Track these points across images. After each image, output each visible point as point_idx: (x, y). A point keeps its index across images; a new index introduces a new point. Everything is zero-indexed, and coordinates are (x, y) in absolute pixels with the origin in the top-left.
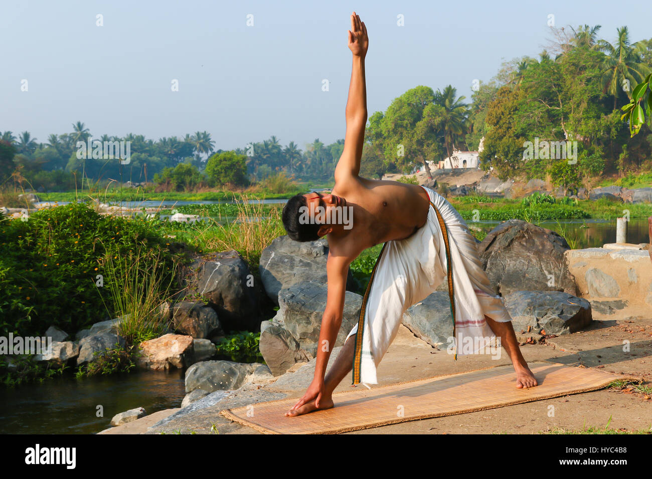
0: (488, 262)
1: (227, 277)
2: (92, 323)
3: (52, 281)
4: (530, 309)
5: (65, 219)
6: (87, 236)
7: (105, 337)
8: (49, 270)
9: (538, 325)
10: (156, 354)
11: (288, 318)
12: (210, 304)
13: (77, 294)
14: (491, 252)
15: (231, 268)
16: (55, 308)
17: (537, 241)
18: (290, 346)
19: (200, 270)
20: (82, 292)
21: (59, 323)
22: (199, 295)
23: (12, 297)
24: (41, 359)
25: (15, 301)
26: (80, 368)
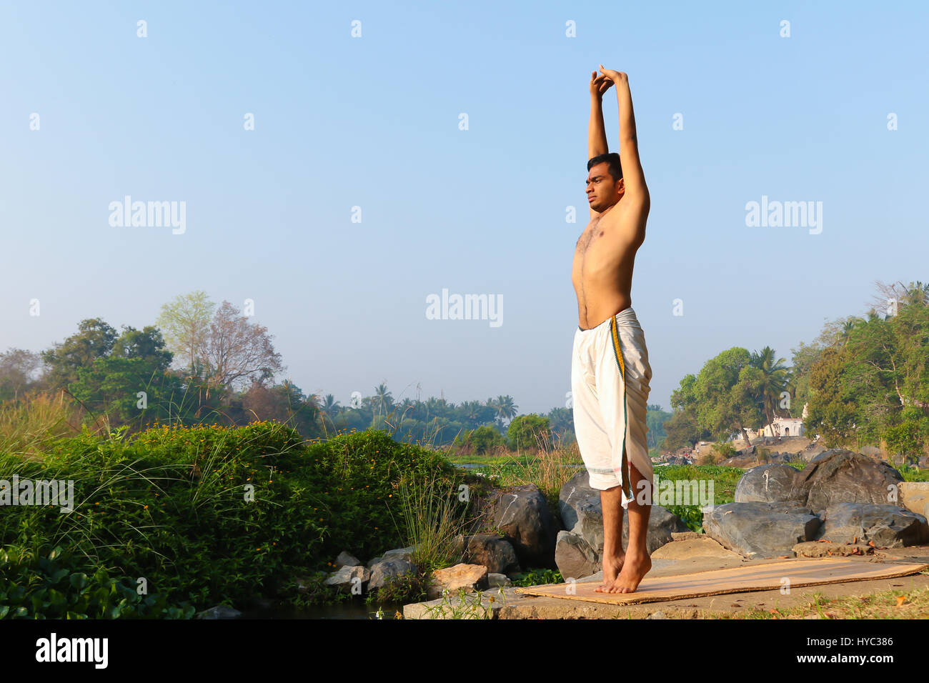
0: (810, 494)
1: (525, 509)
2: (383, 552)
3: (346, 505)
4: (855, 519)
5: (361, 445)
6: (382, 463)
7: (397, 563)
8: (344, 495)
9: (866, 537)
10: (448, 584)
11: (586, 527)
12: (507, 538)
13: (371, 519)
14: (813, 482)
15: (529, 501)
16: (348, 532)
17: (866, 472)
18: (589, 558)
19: (496, 502)
20: (375, 517)
21: (351, 548)
22: (495, 528)
23: (307, 517)
24: (332, 583)
25: (309, 521)
26: (370, 593)
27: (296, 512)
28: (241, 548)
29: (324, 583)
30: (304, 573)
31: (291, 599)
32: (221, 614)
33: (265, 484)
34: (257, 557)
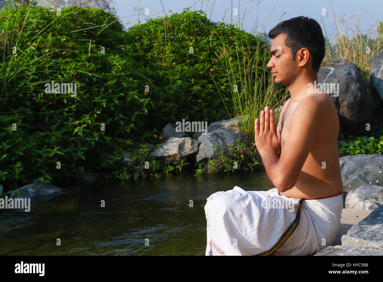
1: (344, 80)
3: (168, 79)
5: (179, 24)
6: (201, 40)
7: (225, 133)
8: (166, 69)
13: (194, 92)
15: (347, 72)
20: (198, 90)
23: (128, 89)
24: (159, 155)
25: (131, 93)
26: (200, 165)
27: (118, 84)
28: (60, 121)
29: (151, 155)
30: (129, 146)
31: (116, 173)
32: (37, 191)
33: (84, 57)
34: (76, 130)
